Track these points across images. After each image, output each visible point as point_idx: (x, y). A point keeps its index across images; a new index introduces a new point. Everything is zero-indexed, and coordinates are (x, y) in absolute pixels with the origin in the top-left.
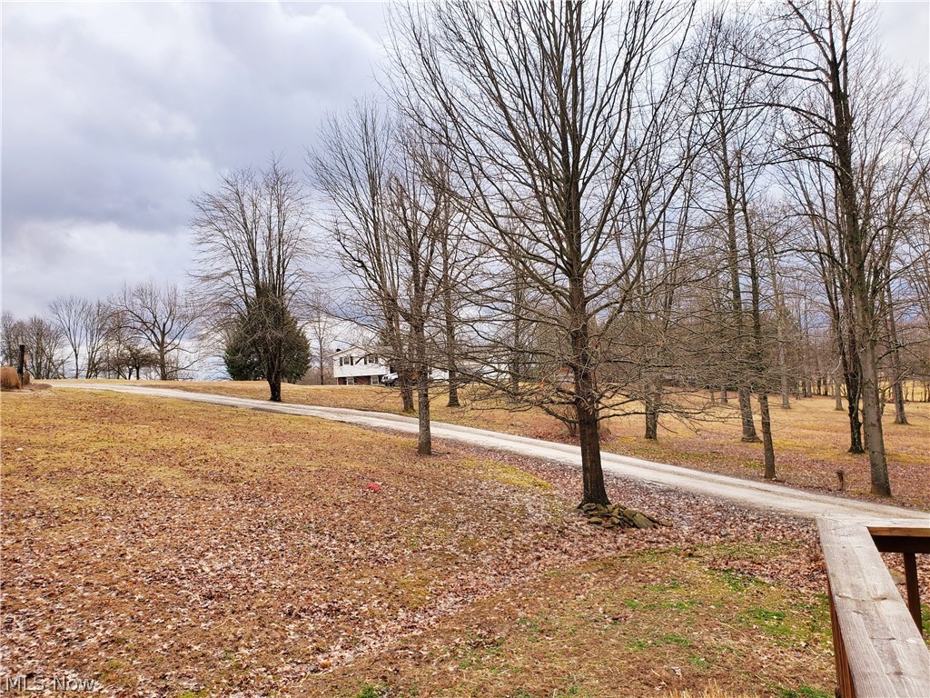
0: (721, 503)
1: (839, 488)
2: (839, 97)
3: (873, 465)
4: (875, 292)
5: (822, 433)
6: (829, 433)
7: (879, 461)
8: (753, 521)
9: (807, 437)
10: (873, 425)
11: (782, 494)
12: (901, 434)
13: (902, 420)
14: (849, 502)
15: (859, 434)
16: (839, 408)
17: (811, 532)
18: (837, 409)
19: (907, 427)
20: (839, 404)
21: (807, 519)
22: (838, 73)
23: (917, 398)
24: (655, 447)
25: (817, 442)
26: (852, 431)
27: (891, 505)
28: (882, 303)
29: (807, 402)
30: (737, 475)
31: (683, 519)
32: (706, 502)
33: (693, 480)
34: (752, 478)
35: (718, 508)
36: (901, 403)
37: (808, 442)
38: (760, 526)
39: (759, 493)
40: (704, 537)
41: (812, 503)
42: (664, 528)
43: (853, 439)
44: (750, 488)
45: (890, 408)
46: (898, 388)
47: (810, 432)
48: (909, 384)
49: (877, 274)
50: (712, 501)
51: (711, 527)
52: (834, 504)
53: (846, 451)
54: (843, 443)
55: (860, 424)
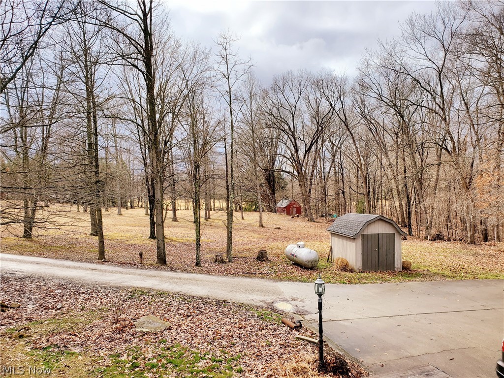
0: (63, 282)
1: (140, 262)
2: (147, 34)
3: (158, 248)
4: (165, 153)
5: (137, 228)
6: (140, 228)
7: (161, 245)
8: (83, 293)
9: (128, 231)
10: (159, 225)
11: (105, 271)
12: (174, 226)
13: (175, 219)
14: (144, 272)
15: (154, 228)
16: (147, 214)
17: (119, 297)
18: (146, 215)
19: (177, 223)
20: (147, 212)
21: (118, 288)
22: (147, 19)
23: (182, 208)
24: (29, 243)
25: (134, 233)
26: (151, 227)
27: (166, 271)
28: (168, 159)
29: (131, 211)
30: (80, 260)
31: (31, 300)
32: (52, 283)
33: (47, 267)
34: (89, 261)
35: (60, 286)
36: (175, 210)
37: (129, 234)
38: (87, 296)
39: (91, 272)
40: (43, 312)
41: (123, 276)
42: (11, 310)
43: (151, 231)
44: (86, 269)
45: (170, 214)
46: (174, 204)
47: (130, 228)
48: (179, 201)
49: (166, 143)
50: (57, 282)
51: (51, 302)
52: (135, 274)
53: (148, 238)
54: (147, 233)
55: (155, 223)
